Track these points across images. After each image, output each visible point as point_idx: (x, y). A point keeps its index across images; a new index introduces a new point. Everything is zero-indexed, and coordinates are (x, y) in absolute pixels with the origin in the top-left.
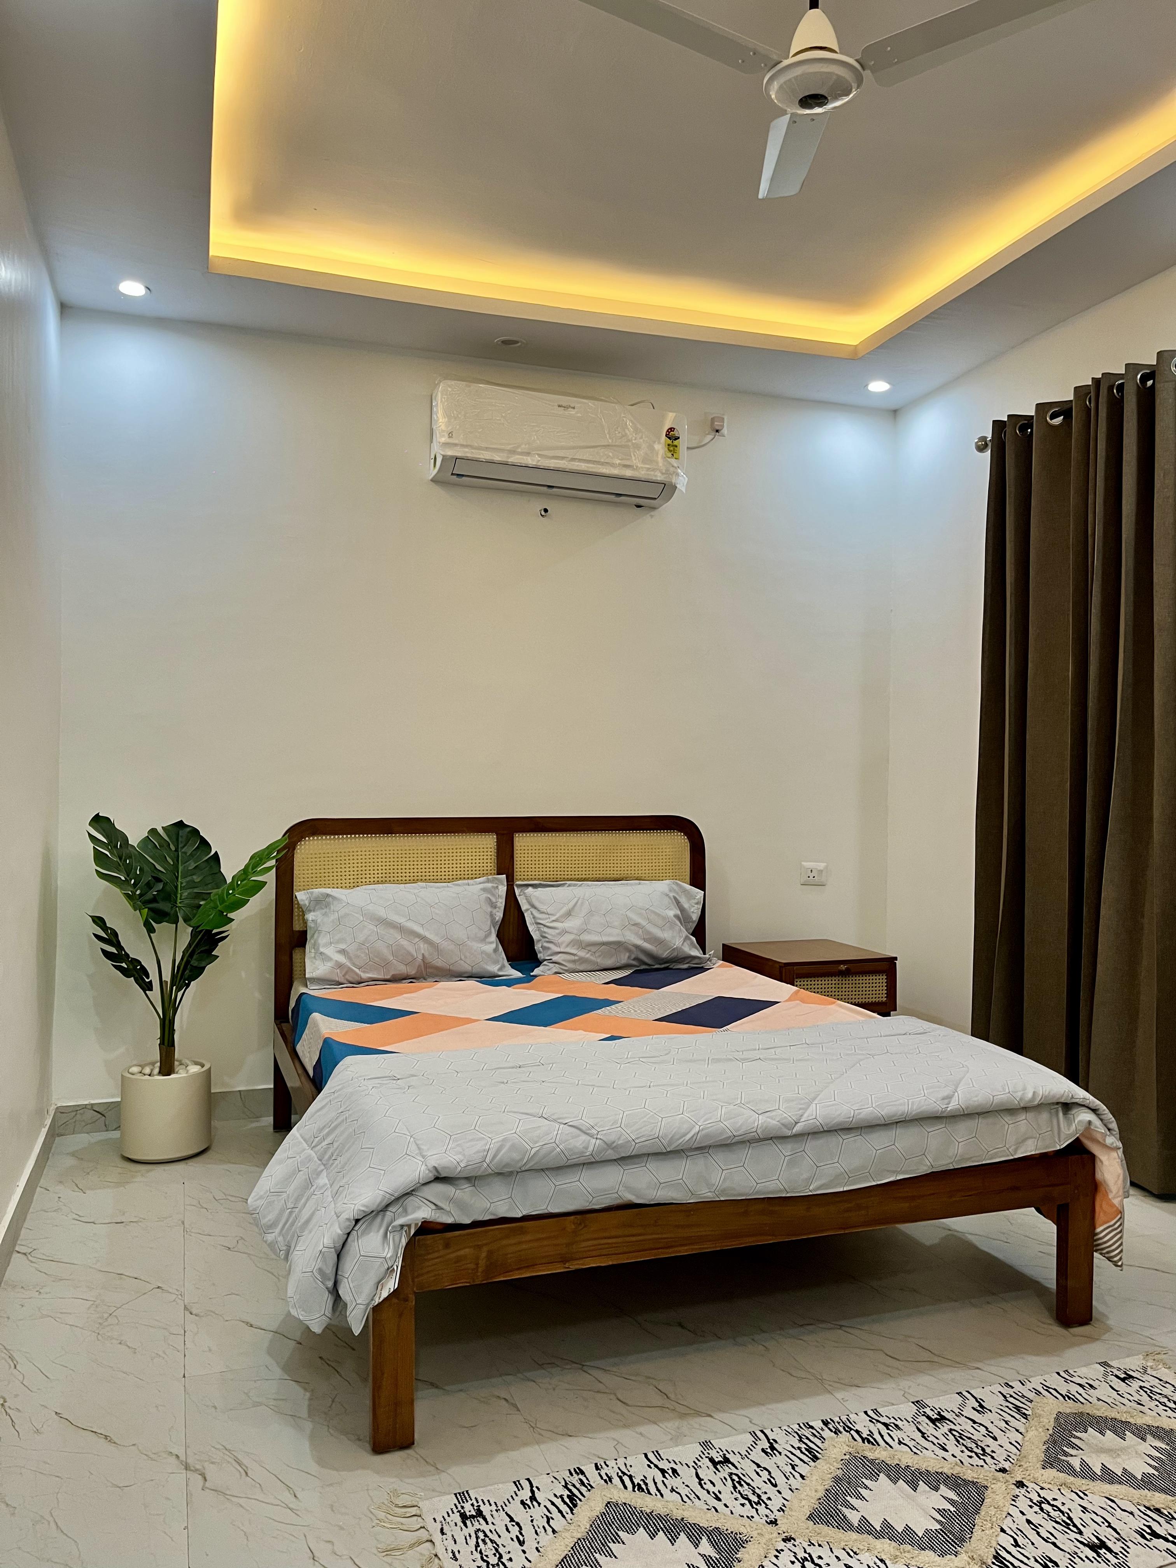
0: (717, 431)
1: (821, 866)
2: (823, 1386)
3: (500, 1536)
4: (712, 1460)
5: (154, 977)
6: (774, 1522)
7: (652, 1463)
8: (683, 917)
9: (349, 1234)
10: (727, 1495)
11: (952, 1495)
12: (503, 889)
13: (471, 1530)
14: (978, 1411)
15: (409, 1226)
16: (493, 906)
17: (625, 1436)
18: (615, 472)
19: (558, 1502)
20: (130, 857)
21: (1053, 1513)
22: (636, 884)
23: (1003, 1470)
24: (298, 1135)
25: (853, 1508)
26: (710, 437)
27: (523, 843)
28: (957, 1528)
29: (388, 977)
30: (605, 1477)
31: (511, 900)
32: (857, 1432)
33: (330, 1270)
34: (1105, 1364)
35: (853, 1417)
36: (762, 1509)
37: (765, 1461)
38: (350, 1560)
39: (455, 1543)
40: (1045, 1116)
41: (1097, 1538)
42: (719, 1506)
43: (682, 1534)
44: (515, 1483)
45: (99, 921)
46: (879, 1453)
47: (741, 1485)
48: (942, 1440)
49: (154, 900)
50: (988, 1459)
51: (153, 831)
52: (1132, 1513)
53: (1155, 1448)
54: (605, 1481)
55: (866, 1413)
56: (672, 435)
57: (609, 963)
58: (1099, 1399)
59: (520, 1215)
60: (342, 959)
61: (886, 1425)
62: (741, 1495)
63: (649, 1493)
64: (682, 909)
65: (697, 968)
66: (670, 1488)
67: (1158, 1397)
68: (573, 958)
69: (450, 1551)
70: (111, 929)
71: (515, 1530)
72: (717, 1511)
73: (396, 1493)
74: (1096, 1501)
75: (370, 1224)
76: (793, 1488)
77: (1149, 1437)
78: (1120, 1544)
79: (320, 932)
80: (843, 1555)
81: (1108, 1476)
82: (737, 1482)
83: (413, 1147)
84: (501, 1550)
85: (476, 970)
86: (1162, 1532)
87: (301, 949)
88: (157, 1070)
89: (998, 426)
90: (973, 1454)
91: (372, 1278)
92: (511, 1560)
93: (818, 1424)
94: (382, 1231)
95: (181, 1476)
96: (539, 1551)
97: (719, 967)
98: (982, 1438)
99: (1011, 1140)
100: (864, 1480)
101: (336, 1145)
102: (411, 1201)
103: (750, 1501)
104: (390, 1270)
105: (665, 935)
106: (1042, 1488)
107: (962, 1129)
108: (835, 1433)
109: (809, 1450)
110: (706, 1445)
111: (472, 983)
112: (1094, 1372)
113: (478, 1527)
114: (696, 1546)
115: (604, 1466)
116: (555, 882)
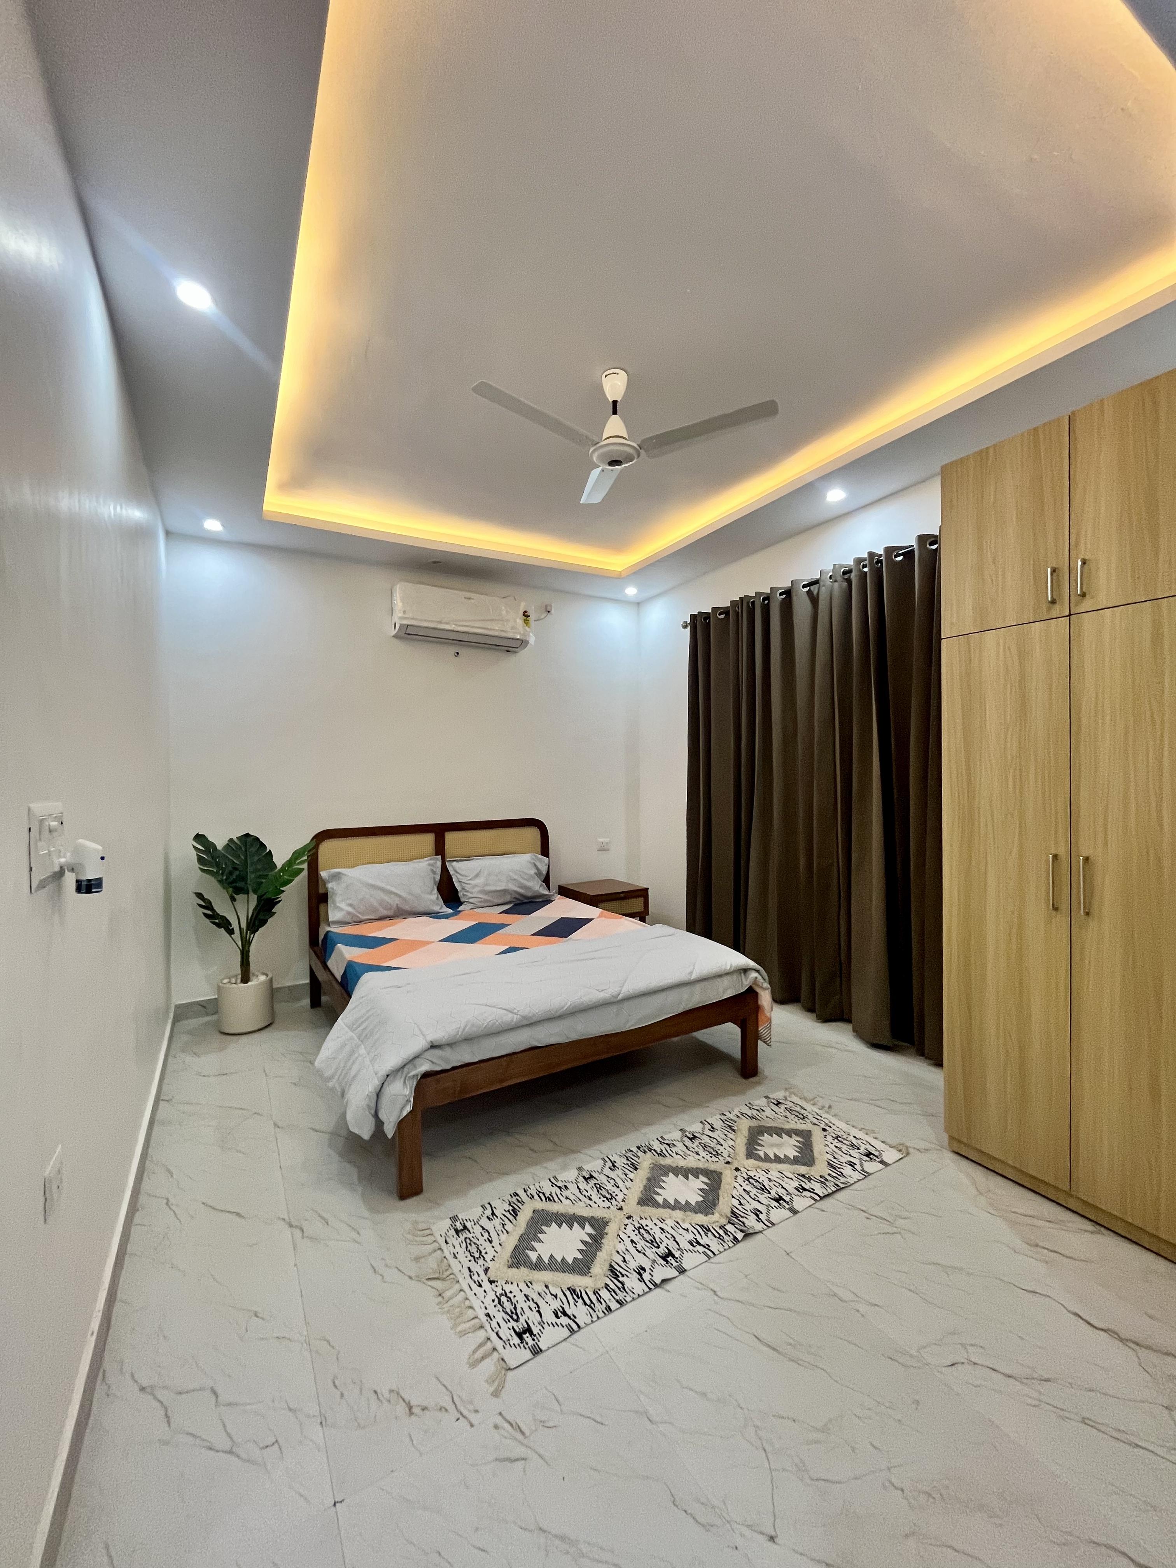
0: (549, 612)
1: (607, 840)
2: (635, 1127)
3: (478, 1240)
4: (584, 1177)
5: (235, 925)
6: (621, 1209)
7: (553, 1184)
8: (539, 873)
9: (383, 1084)
10: (595, 1197)
11: (706, 1180)
12: (439, 864)
13: (462, 1238)
14: (711, 1131)
15: (417, 1075)
16: (434, 873)
17: (538, 1170)
18: (496, 634)
19: (507, 1214)
20: (218, 857)
21: (755, 1184)
22: (512, 857)
23: (728, 1163)
24: (342, 1024)
25: (659, 1194)
26: (545, 615)
27: (450, 838)
28: (711, 1198)
29: (377, 918)
30: (530, 1196)
31: (444, 869)
32: (655, 1150)
33: (373, 1105)
34: (767, 1097)
35: (652, 1143)
36: (613, 1201)
37: (612, 1174)
38: (396, 1269)
39: (455, 1248)
40: (735, 977)
41: (778, 1195)
42: (591, 1203)
43: (575, 1223)
44: (482, 1206)
45: (200, 895)
46: (668, 1161)
47: (601, 1190)
48: (697, 1149)
49: (234, 881)
50: (720, 1157)
51: (231, 840)
52: (792, 1179)
53: (797, 1141)
54: (531, 1198)
55: (657, 1139)
56: (525, 614)
57: (500, 901)
58: (767, 1117)
59: (477, 1060)
60: (350, 909)
61: (668, 1145)
62: (602, 1195)
63: (555, 1201)
64: (537, 868)
65: (547, 901)
66: (565, 1197)
67: (794, 1113)
68: (480, 900)
69: (452, 1253)
70: (207, 899)
71: (486, 1235)
72: (591, 1206)
73: (416, 1222)
74: (774, 1175)
75: (395, 1077)
76: (628, 1187)
77: (793, 1135)
78: (789, 1197)
79: (336, 894)
80: (658, 1222)
81: (778, 1160)
82: (599, 1188)
83: (416, 1029)
84: (481, 1248)
85: (427, 910)
86: (807, 1187)
87: (324, 904)
88: (239, 980)
89: (693, 617)
90: (712, 1155)
91: (399, 1107)
92: (486, 1253)
93: (634, 1149)
94: (403, 1078)
95: (288, 1232)
96: (501, 1245)
97: (559, 899)
98: (716, 1146)
99: (721, 990)
100: (662, 1177)
101: (368, 1030)
102: (417, 1061)
103: (607, 1198)
104: (408, 1101)
105: (530, 884)
106: (748, 1170)
107: (698, 987)
108: (644, 1153)
109: (633, 1164)
110: (580, 1169)
111: (424, 918)
112: (762, 1102)
113: (466, 1236)
114: (583, 1228)
115: (528, 1189)
116: (467, 858)
